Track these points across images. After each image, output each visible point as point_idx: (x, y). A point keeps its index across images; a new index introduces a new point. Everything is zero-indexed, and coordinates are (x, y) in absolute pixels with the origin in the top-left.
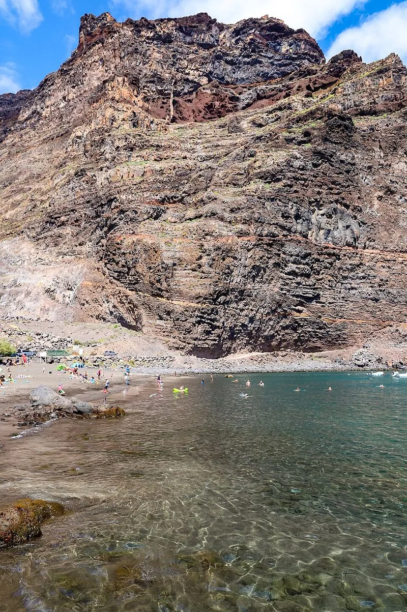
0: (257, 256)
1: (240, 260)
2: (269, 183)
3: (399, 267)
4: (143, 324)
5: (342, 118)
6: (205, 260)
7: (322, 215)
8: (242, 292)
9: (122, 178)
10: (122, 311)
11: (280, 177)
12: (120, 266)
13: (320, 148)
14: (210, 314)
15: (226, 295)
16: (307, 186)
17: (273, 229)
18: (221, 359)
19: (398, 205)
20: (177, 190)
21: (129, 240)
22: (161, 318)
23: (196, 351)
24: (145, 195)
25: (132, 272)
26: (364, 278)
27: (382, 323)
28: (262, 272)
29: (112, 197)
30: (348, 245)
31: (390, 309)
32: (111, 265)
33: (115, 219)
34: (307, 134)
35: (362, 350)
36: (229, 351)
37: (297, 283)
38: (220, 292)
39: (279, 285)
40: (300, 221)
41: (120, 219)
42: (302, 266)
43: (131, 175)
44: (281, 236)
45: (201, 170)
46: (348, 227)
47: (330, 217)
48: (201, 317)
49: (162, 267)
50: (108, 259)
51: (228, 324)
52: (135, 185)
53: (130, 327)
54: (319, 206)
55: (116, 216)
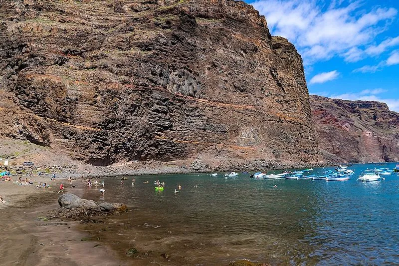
0: (135, 99)
1: (123, 100)
2: (144, 50)
3: (218, 111)
4: (50, 141)
5: (190, 17)
6: (99, 98)
7: (176, 75)
8: (123, 122)
9: (32, 30)
10: (31, 131)
11: (151, 48)
12: (31, 97)
13: (176, 33)
14: (103, 135)
15: (113, 123)
16: (167, 56)
17: (145, 81)
18: (109, 166)
19: (218, 74)
20: (78, 46)
21: (38, 79)
22: (66, 137)
23: (92, 161)
24: (53, 47)
25: (41, 102)
26: (198, 116)
27: (208, 143)
28: (137, 109)
29: (23, 44)
30: (190, 95)
31: (212, 136)
32: (22, 96)
33: (26, 61)
34: (168, 22)
35: (196, 160)
36: (114, 161)
37: (159, 117)
38: (110, 120)
39: (148, 118)
40: (162, 78)
41: (30, 62)
42: (163, 107)
43: (40, 29)
44: (150, 86)
45: (95, 35)
46: (190, 84)
47: (180, 77)
48: (96, 137)
49: (67, 101)
50: (18, 91)
51: (114, 143)
52: (44, 37)
53: (38, 143)
54: (174, 70)
55: (27, 59)
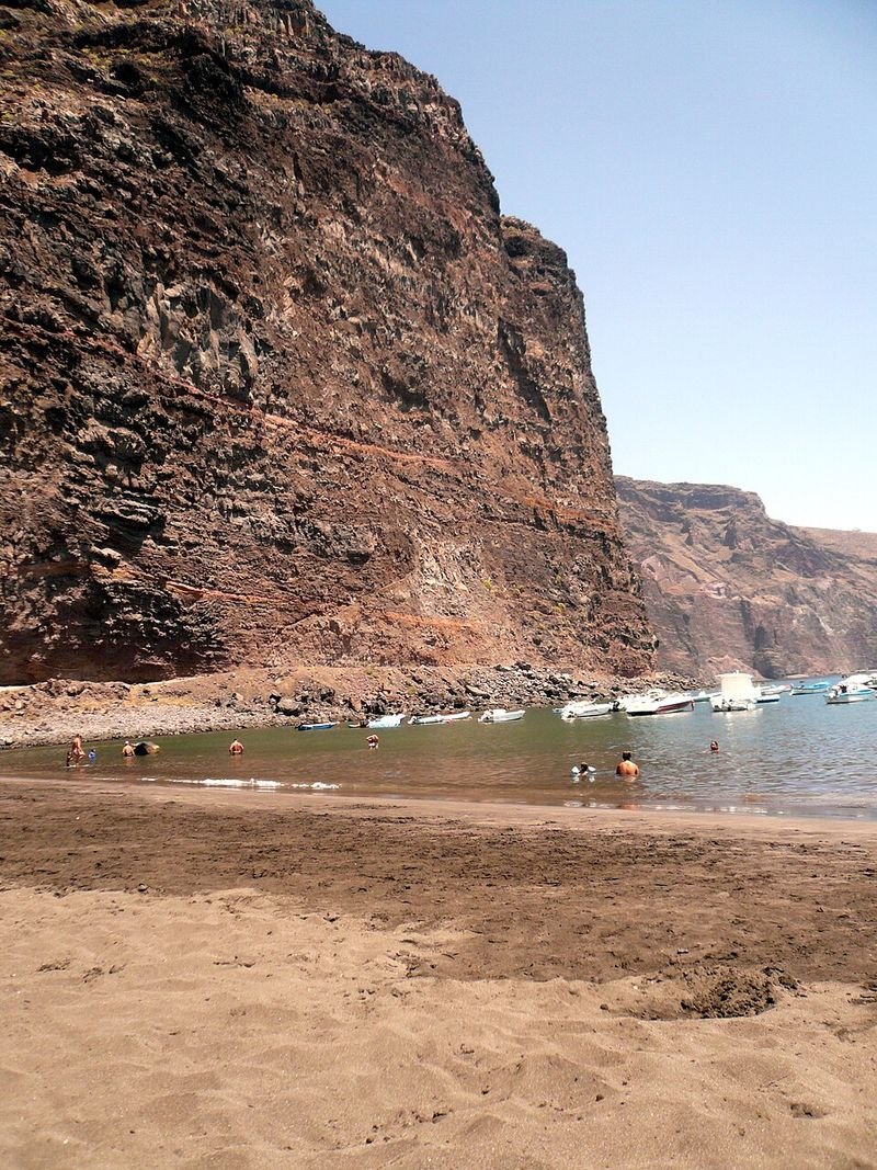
2: (33, 167)
3: (335, 469)
5: (222, 64)
7: (174, 300)
11: (66, 160)
13: (168, 119)
16: (137, 209)
17: (48, 304)
19: (329, 322)
26: (262, 486)
27: (303, 605)
30: (230, 394)
31: (317, 572)
34: (126, 73)
37: (107, 480)
39: (59, 478)
40: (121, 301)
44: (69, 333)
46: (233, 346)
47: (190, 309)
54: (167, 274)
